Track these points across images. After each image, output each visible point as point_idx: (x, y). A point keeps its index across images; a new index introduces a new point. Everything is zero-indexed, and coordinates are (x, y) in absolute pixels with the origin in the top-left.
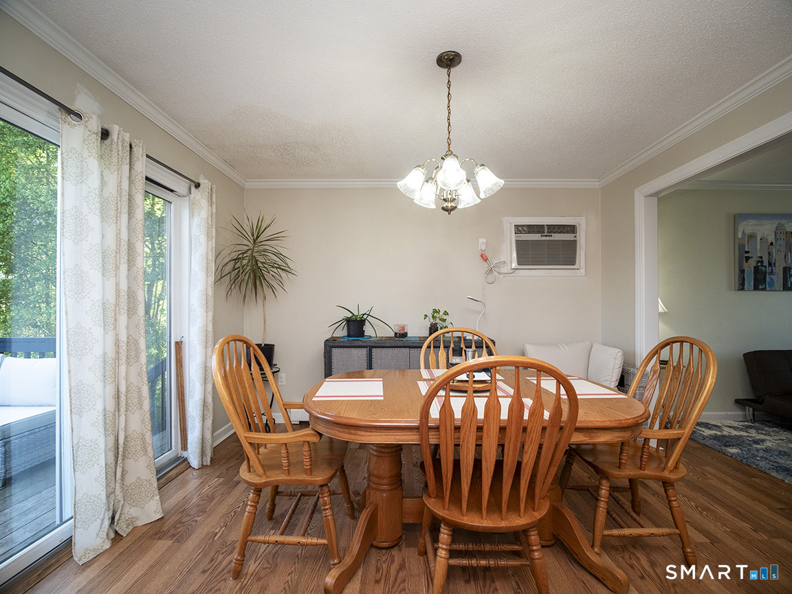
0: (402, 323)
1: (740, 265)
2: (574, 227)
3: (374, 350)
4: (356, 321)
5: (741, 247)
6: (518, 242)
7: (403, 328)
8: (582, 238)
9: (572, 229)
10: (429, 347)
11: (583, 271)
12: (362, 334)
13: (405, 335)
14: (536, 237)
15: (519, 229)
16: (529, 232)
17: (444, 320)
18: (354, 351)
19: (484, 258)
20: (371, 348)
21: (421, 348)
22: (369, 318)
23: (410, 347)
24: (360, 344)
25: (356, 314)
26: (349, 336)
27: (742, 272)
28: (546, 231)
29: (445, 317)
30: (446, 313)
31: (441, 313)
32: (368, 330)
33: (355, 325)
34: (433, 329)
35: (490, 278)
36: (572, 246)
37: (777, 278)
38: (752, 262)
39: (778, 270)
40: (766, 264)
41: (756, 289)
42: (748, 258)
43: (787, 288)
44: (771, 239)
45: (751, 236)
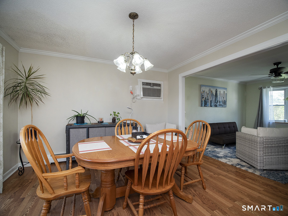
0: (101, 117)
1: (201, 100)
2: (160, 84)
3: (90, 129)
4: (80, 117)
5: (202, 94)
6: (143, 88)
7: (102, 119)
8: (162, 88)
9: (159, 85)
10: (118, 126)
11: (162, 99)
12: (83, 122)
13: (102, 122)
14: (149, 87)
15: (144, 84)
16: (146, 85)
17: (118, 116)
18: (81, 130)
19: (132, 93)
20: (88, 128)
21: (115, 126)
22: (86, 115)
23: (105, 127)
24: (84, 126)
25: (80, 114)
26: (77, 123)
27: (202, 101)
28: (152, 85)
29: (118, 115)
30: (118, 113)
31: (116, 113)
32: (86, 120)
33: (80, 119)
34: (114, 120)
35: (134, 101)
36: (159, 91)
37: (209, 103)
38: (204, 99)
39: (209, 101)
40: (207, 99)
41: (205, 106)
42: (203, 97)
43: (211, 106)
44: (208, 92)
45: (204, 91)
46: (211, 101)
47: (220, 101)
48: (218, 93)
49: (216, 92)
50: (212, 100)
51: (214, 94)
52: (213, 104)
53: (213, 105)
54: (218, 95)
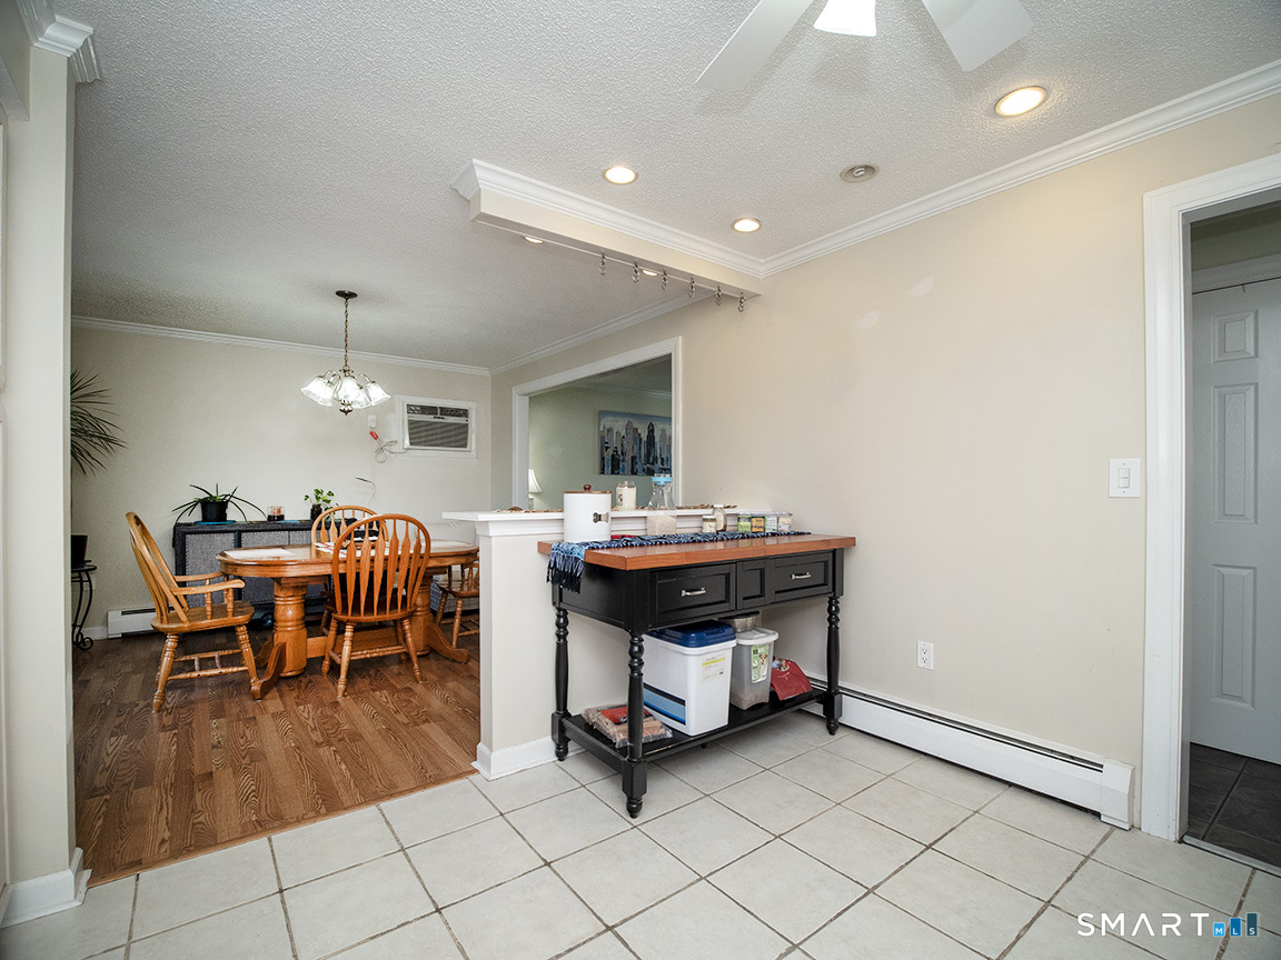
0: (277, 505)
1: (602, 454)
2: (466, 410)
3: (244, 534)
4: (215, 502)
5: (602, 438)
6: (411, 423)
7: (279, 511)
8: (473, 422)
9: (464, 413)
10: (319, 528)
11: (474, 453)
12: (222, 516)
13: (281, 518)
14: (430, 418)
15: (411, 409)
16: (423, 413)
17: (329, 502)
18: (218, 537)
19: (374, 436)
20: (240, 532)
21: (310, 529)
22: (232, 499)
23: (289, 530)
24: (225, 528)
25: (214, 494)
26: (205, 519)
27: (603, 459)
28: (439, 413)
29: (329, 498)
30: (330, 494)
31: (325, 494)
32: (232, 514)
33: (214, 509)
34: (316, 511)
35: (381, 457)
36: (463, 430)
37: (627, 465)
38: (610, 452)
39: (628, 458)
40: (619, 453)
41: (613, 473)
42: (607, 448)
43: (634, 473)
44: (623, 433)
45: (610, 430)
46: (633, 458)
47: (662, 459)
48: (657, 434)
49: (651, 431)
50: (638, 456)
51: (644, 438)
52: (639, 467)
53: (640, 470)
54: (657, 439)
